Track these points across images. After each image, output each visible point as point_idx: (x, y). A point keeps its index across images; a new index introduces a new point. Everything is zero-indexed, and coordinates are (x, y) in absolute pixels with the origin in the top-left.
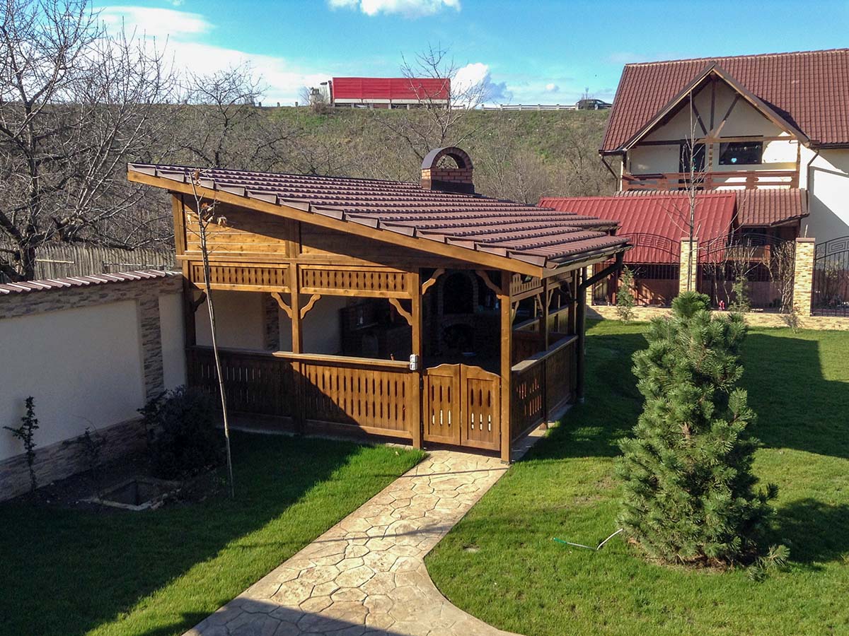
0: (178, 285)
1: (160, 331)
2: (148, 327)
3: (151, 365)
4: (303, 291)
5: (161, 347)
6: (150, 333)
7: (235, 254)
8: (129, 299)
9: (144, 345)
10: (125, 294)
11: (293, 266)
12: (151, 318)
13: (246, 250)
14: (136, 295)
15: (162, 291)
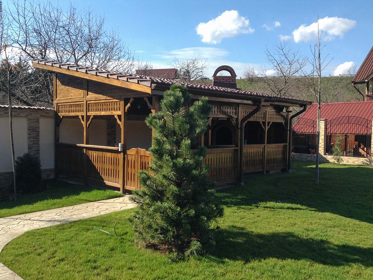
0: (53, 114)
1: (39, 133)
2: (32, 130)
3: (32, 148)
4: (88, 114)
5: (39, 141)
6: (33, 133)
7: (69, 99)
8: (22, 117)
9: (28, 138)
10: (20, 114)
11: (85, 102)
12: (34, 127)
13: (73, 96)
14: (26, 115)
15: (41, 116)
